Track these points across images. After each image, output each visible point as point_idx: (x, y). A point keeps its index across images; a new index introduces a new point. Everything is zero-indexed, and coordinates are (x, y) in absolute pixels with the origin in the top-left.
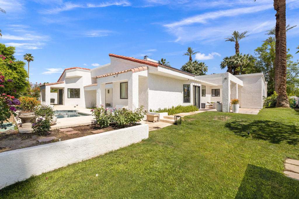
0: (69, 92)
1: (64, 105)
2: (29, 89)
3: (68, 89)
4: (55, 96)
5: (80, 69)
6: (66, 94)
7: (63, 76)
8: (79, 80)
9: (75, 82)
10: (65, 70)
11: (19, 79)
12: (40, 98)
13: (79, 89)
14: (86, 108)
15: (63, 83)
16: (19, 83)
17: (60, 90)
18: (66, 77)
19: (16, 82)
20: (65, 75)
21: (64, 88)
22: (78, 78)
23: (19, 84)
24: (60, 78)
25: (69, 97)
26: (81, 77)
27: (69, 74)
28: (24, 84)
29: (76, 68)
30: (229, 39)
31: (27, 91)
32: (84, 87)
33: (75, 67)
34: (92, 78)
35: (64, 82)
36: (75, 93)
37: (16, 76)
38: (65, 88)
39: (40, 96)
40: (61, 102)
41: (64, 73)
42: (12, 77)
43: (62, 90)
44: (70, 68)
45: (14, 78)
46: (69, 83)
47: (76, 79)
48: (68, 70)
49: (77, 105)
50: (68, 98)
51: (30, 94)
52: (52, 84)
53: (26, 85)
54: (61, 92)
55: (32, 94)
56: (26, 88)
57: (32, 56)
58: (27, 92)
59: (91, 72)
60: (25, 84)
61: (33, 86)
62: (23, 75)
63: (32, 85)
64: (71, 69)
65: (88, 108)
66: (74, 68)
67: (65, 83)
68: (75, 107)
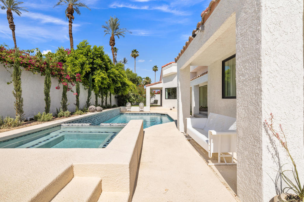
1: (162, 107)
3: (165, 89)
6: (163, 94)
7: (161, 75)
8: (175, 78)
9: (172, 81)
10: (162, 68)
13: (176, 89)
15: (161, 82)
18: (163, 76)
20: (163, 73)
21: (162, 88)
25: (167, 97)
27: (166, 72)
29: (171, 64)
33: (171, 62)
46: (166, 82)
47: (172, 76)
48: (164, 67)
49: (174, 108)
50: (166, 99)
57: (157, 67)
64: (167, 65)
66: (170, 64)
67: (163, 82)
68: (171, 109)
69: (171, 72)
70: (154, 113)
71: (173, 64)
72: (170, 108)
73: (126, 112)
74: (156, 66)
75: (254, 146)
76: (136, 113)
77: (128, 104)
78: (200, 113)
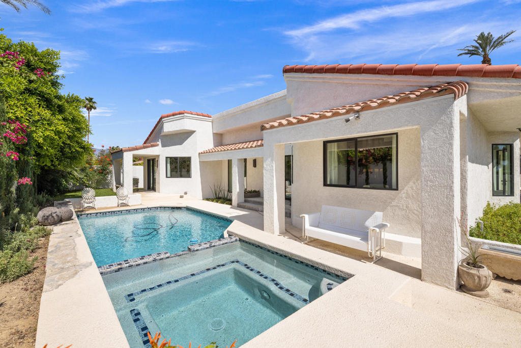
0: (169, 165)
1: (159, 192)
2: (91, 159)
3: (167, 158)
4: (140, 172)
5: (192, 114)
6: (162, 169)
7: (155, 130)
8: (189, 139)
9: (181, 143)
10: (161, 118)
11: (69, 137)
12: (109, 176)
13: (189, 159)
14: (203, 199)
15: (157, 145)
16: (70, 147)
17: (149, 161)
18: (162, 134)
19: (63, 143)
20: (162, 127)
21: (158, 156)
22: (187, 134)
23: (70, 149)
24: (150, 136)
25: (169, 175)
26: (194, 131)
27: (169, 127)
28: (81, 148)
29: (184, 114)
30: (466, 52)
31: (87, 163)
32: (199, 154)
33: (182, 111)
34: (214, 134)
35: (159, 143)
36: (180, 167)
37: (61, 128)
38: (160, 157)
39: (111, 172)
40: (151, 186)
41: (159, 124)
42: (53, 130)
43: (153, 160)
44: (171, 113)
45: (58, 133)
46: (169, 146)
47: (182, 137)
48: (167, 116)
49: (186, 193)
50: (167, 177)
51: (93, 168)
52: (136, 149)
53: (85, 151)
54: (151, 164)
55: (96, 168)
56: (85, 157)
57: (93, 100)
58: (87, 165)
59: (212, 122)
60: (83, 148)
61: (97, 153)
62: (78, 127)
63: (95, 151)
64: (173, 115)
65: (208, 199)
66: (180, 114)
67: (160, 145)
68: (181, 197)
69: (182, 128)
70: (155, 208)
71: (186, 114)
72: (179, 195)
73: (87, 212)
74: (91, 99)
75: (445, 236)
76: (114, 212)
77: (88, 192)
78: (245, 201)
